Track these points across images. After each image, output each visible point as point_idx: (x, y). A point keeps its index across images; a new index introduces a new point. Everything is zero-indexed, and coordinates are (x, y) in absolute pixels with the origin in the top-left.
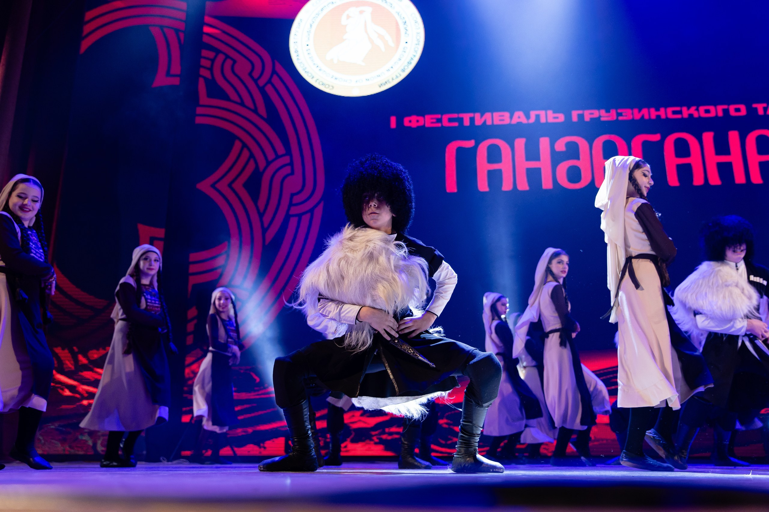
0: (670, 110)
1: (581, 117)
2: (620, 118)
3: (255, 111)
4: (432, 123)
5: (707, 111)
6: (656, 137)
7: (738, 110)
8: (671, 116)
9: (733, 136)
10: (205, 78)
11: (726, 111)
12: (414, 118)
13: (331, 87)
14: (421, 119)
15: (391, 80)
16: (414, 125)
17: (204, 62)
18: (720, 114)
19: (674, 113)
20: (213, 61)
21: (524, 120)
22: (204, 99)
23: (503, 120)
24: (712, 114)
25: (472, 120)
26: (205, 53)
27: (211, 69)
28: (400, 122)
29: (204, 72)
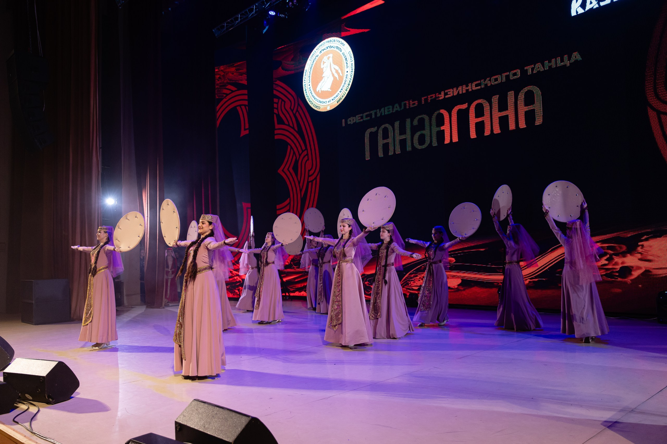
0: (474, 84)
1: (426, 100)
2: (447, 96)
3: (293, 128)
4: (359, 120)
5: (496, 80)
6: (464, 106)
7: (515, 74)
8: (474, 88)
9: (511, 94)
10: (276, 114)
11: (507, 77)
12: (351, 119)
13: (319, 108)
14: (354, 118)
15: (342, 98)
16: (352, 123)
17: (275, 106)
18: (504, 80)
19: (476, 85)
20: (277, 103)
21: (398, 109)
22: (277, 126)
23: (389, 111)
24: (499, 81)
25: (376, 114)
26: (275, 100)
27: (277, 109)
28: (346, 122)
29: (275, 111)
